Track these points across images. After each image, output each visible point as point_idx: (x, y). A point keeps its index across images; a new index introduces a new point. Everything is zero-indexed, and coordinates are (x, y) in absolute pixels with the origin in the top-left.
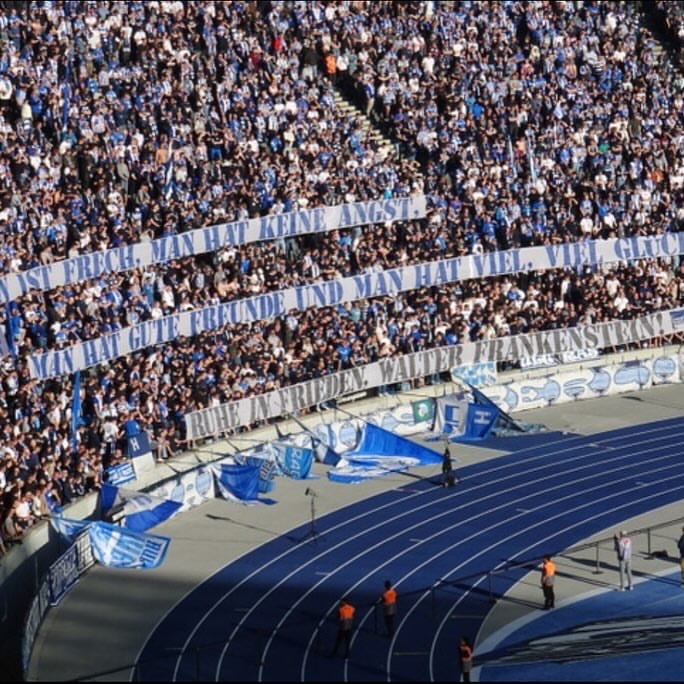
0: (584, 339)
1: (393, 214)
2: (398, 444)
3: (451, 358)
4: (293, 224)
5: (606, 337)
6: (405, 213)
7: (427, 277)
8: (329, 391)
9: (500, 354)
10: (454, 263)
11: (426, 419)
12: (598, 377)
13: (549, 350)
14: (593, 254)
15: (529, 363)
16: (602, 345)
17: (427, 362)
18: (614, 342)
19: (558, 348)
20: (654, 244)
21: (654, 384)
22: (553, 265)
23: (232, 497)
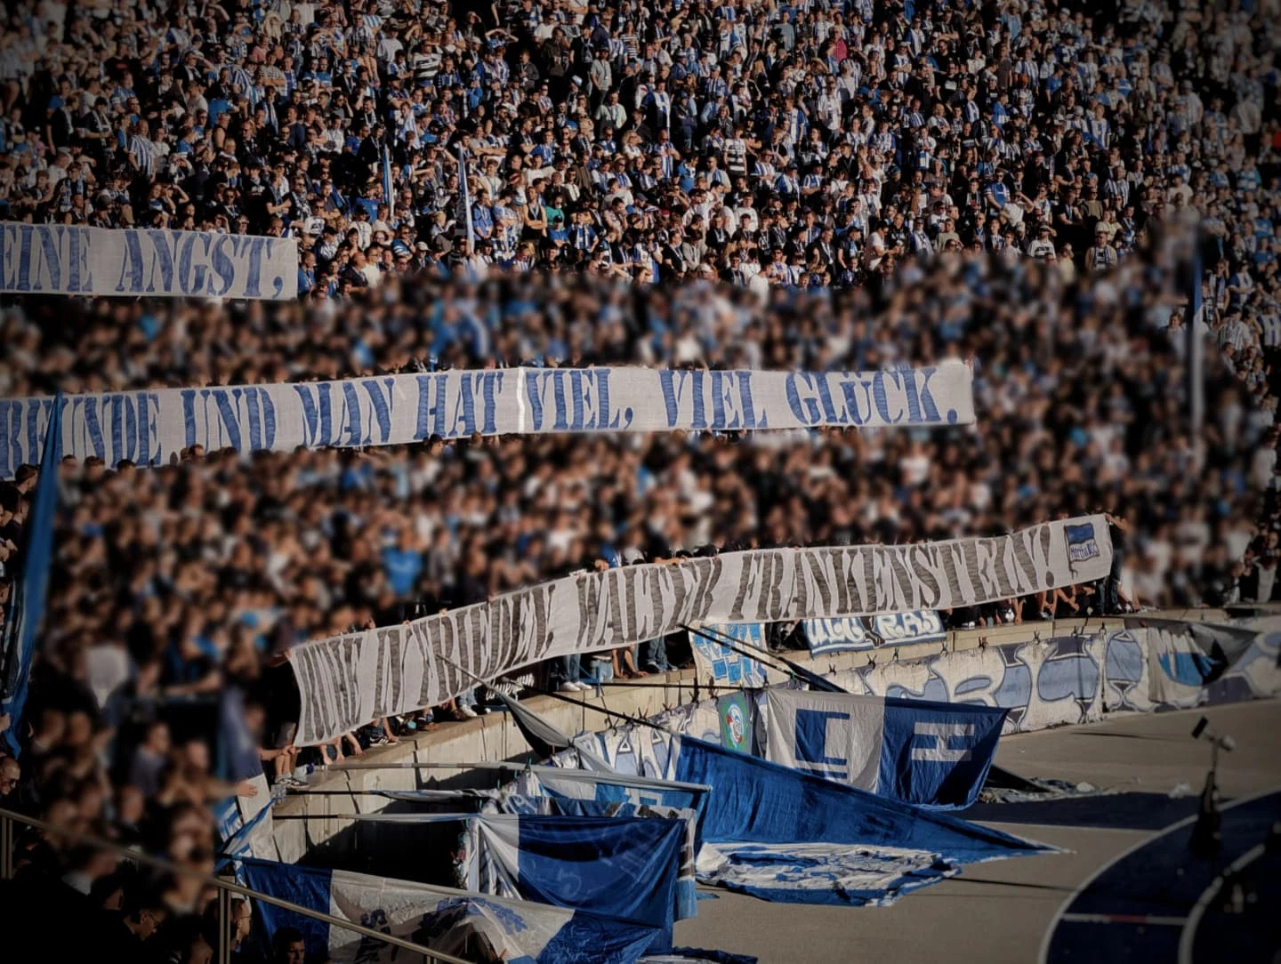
1: (228, 279)
2: (811, 799)
14: (747, 403)
16: (946, 604)
21: (1105, 708)
22: (672, 423)
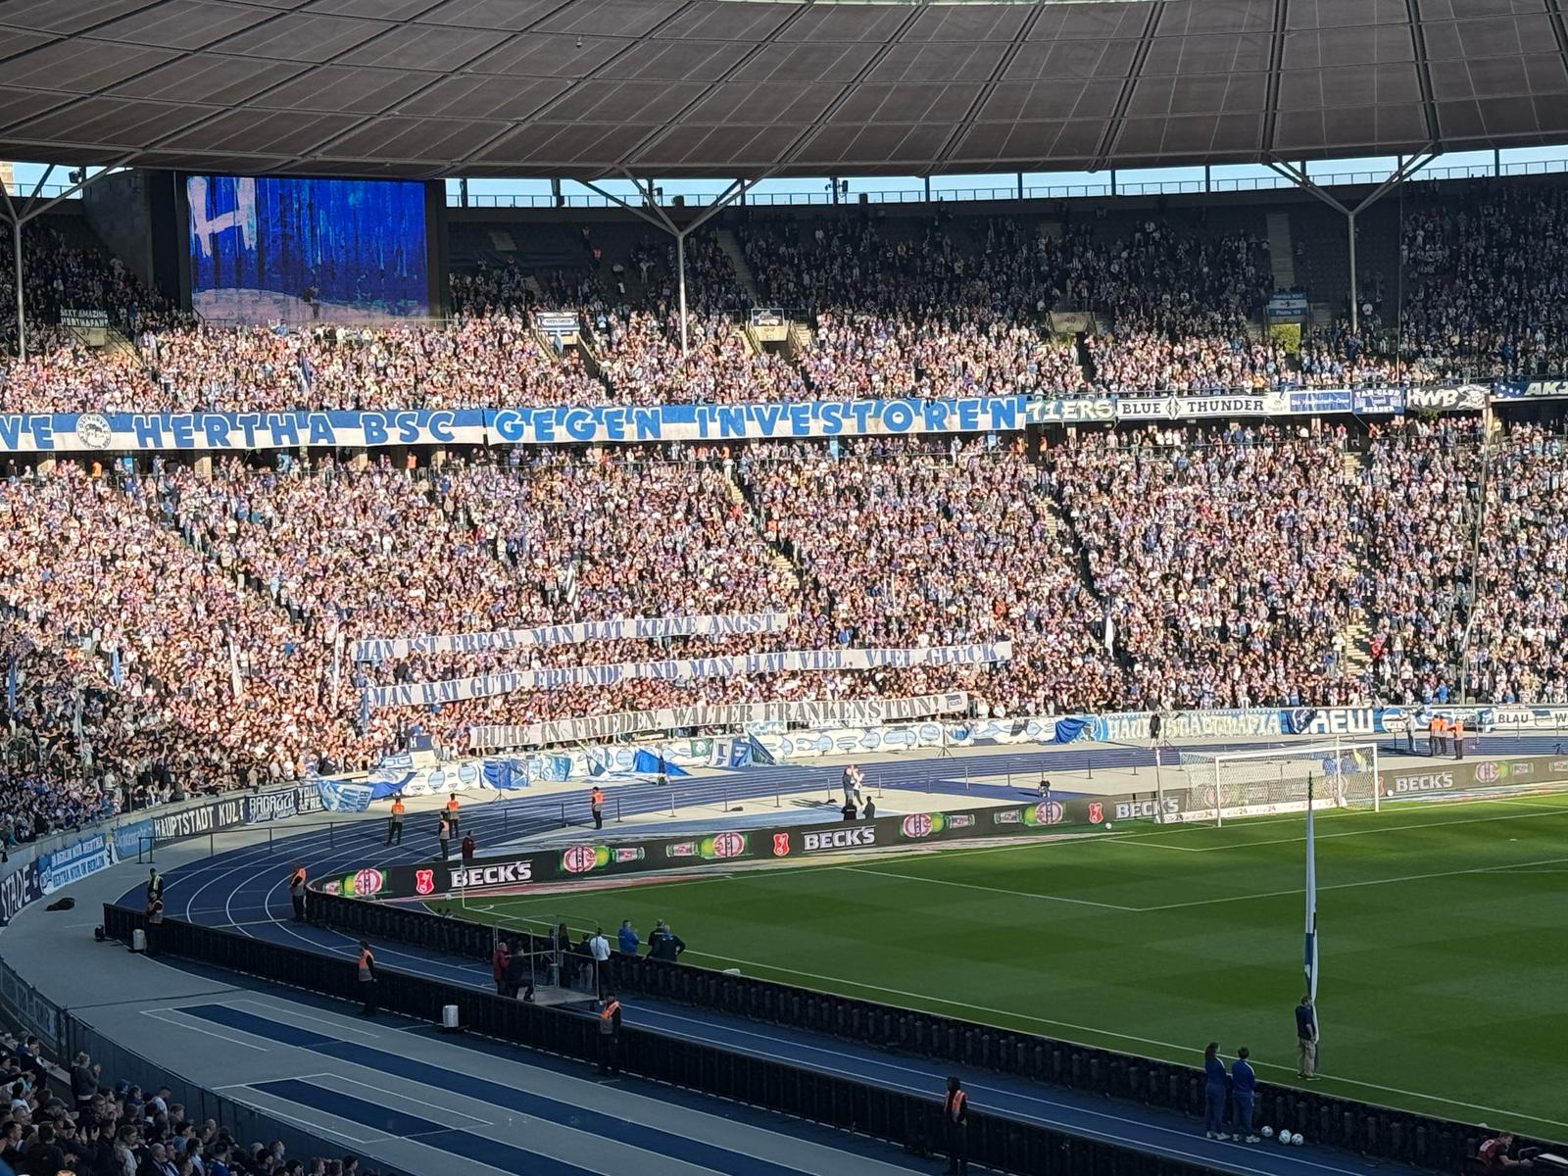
0: (867, 711)
1: (759, 627)
3: (742, 714)
4: (667, 628)
5: (889, 711)
6: (769, 626)
7: (757, 665)
8: (622, 725)
9: (788, 715)
10: (781, 657)
11: (704, 754)
12: (869, 736)
13: (834, 716)
15: (817, 725)
16: (884, 716)
17: (718, 714)
18: (895, 715)
19: (842, 715)
20: (961, 653)
21: (920, 746)
23: (491, 787)
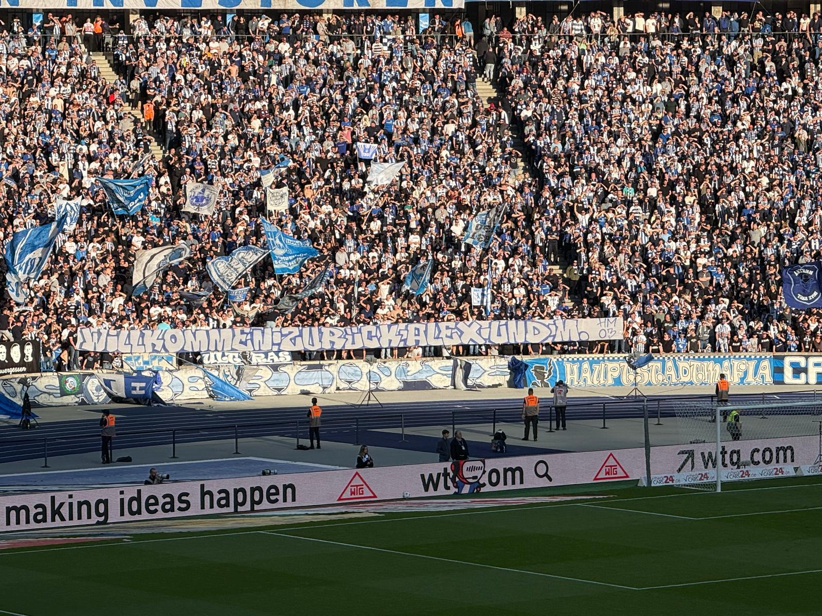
12: (276, 375)
15: (212, 360)
21: (338, 389)
